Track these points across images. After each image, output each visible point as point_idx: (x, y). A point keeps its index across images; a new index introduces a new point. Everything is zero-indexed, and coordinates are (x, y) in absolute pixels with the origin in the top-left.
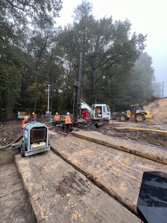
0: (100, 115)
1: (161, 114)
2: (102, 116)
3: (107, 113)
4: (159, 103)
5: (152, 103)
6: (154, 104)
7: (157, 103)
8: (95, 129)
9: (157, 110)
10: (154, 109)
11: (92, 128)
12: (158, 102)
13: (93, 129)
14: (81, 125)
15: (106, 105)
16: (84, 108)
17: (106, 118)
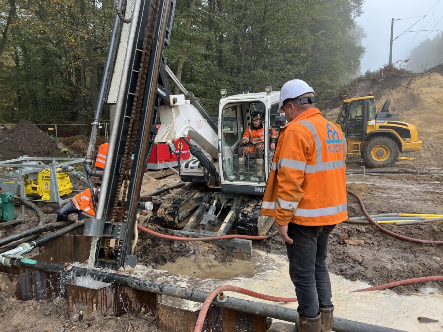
1: (435, 133)
4: (416, 92)
5: (393, 91)
6: (400, 94)
7: (408, 92)
9: (418, 117)
10: (408, 115)
12: (412, 86)
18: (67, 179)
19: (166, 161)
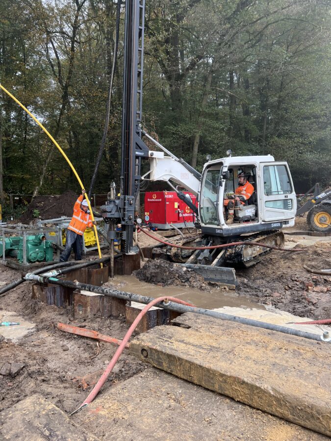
0: (249, 211)
2: (256, 215)
3: (282, 197)
8: (232, 282)
11: (218, 277)
13: (222, 281)
14: (158, 261)
15: (277, 159)
16: (166, 179)
17: (279, 225)
18: (92, 234)
19: (174, 222)
